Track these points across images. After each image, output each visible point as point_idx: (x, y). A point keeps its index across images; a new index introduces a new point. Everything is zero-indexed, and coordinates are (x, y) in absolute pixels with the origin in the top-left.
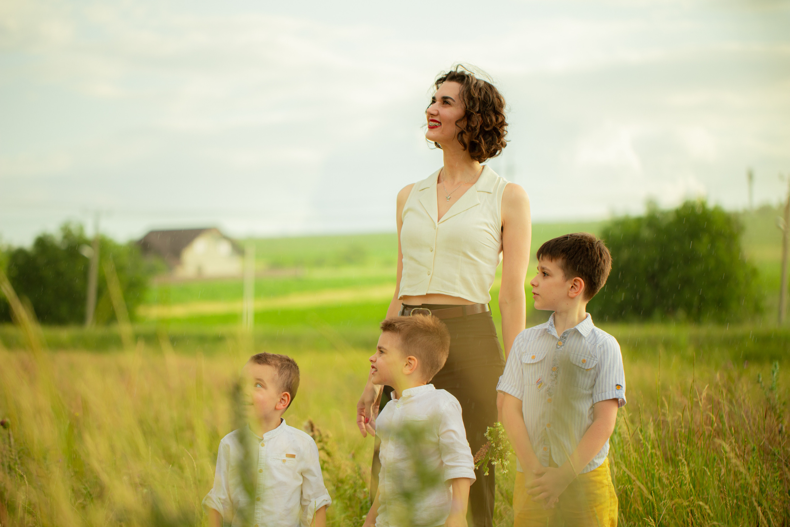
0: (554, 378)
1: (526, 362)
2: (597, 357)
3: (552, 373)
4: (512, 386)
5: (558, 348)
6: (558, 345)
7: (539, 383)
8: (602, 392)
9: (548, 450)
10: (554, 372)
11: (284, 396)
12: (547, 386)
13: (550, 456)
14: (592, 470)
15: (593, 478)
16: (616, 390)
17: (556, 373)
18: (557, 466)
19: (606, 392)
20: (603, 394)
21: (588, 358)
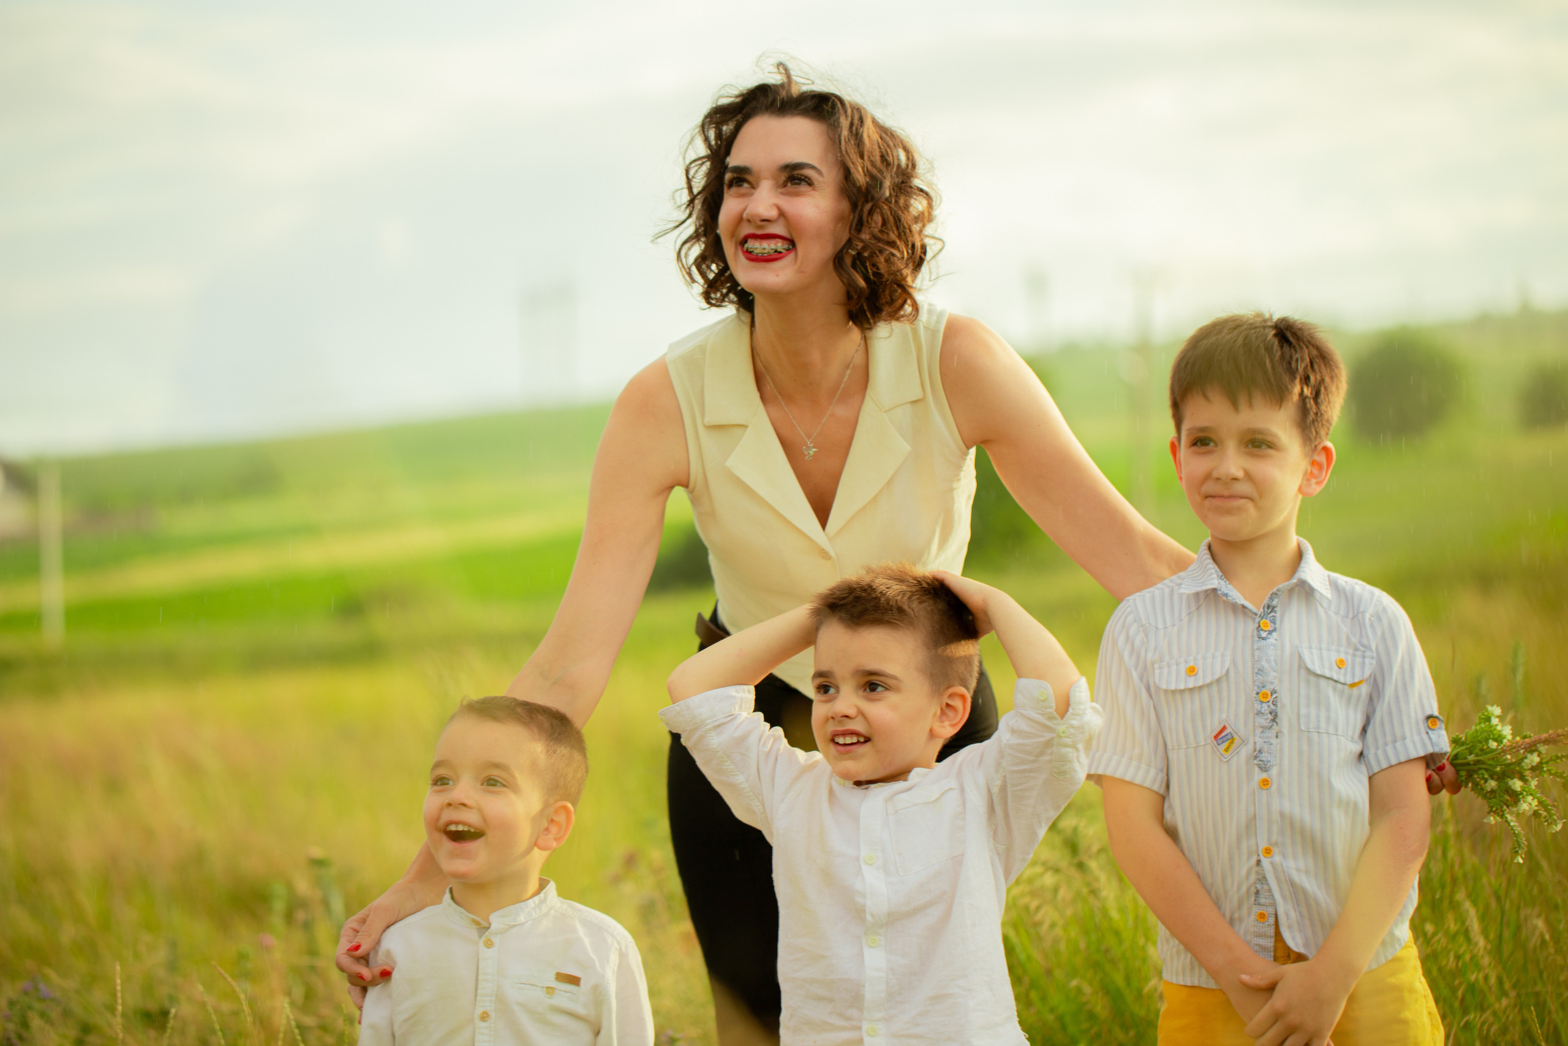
0: (1268, 721)
1: (1173, 687)
2: (1370, 648)
3: (1262, 708)
4: (1131, 759)
5: (1263, 639)
6: (1262, 630)
7: (1224, 739)
8: (1395, 741)
9: (1272, 920)
10: (1265, 706)
11: (556, 811)
12: (1251, 746)
13: (1278, 934)
14: (1390, 958)
15: (1392, 980)
16: (1430, 732)
17: (1273, 707)
18: (1300, 958)
19: (1404, 738)
20: (1398, 744)
21: (1346, 653)
